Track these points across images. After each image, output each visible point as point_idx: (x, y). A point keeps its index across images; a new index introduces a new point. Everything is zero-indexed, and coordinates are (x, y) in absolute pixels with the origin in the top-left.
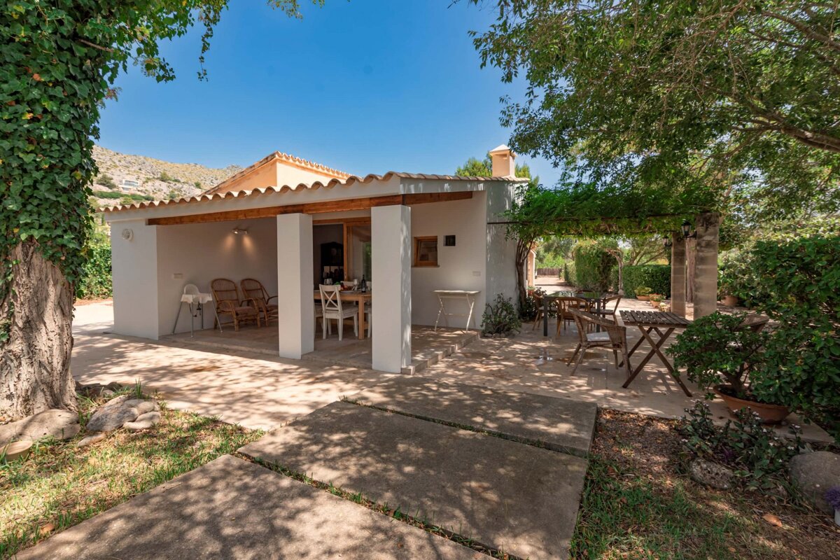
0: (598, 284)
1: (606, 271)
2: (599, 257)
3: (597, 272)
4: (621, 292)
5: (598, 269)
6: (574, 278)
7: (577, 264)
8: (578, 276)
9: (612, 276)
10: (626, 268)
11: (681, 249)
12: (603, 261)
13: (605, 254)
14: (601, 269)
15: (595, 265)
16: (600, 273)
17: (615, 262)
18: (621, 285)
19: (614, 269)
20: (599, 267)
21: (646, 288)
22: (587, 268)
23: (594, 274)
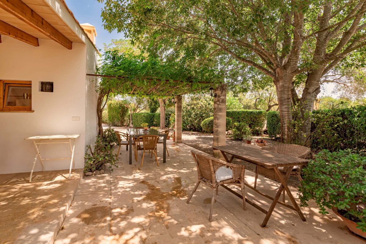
0: (119, 122)
1: (123, 115)
2: (120, 108)
4: (131, 125)
7: (109, 112)
8: (109, 118)
10: (135, 114)
11: (180, 104)
12: (122, 111)
15: (118, 113)
16: (121, 116)
18: (131, 122)
20: (120, 114)
21: (146, 124)
22: (115, 114)
23: (118, 117)
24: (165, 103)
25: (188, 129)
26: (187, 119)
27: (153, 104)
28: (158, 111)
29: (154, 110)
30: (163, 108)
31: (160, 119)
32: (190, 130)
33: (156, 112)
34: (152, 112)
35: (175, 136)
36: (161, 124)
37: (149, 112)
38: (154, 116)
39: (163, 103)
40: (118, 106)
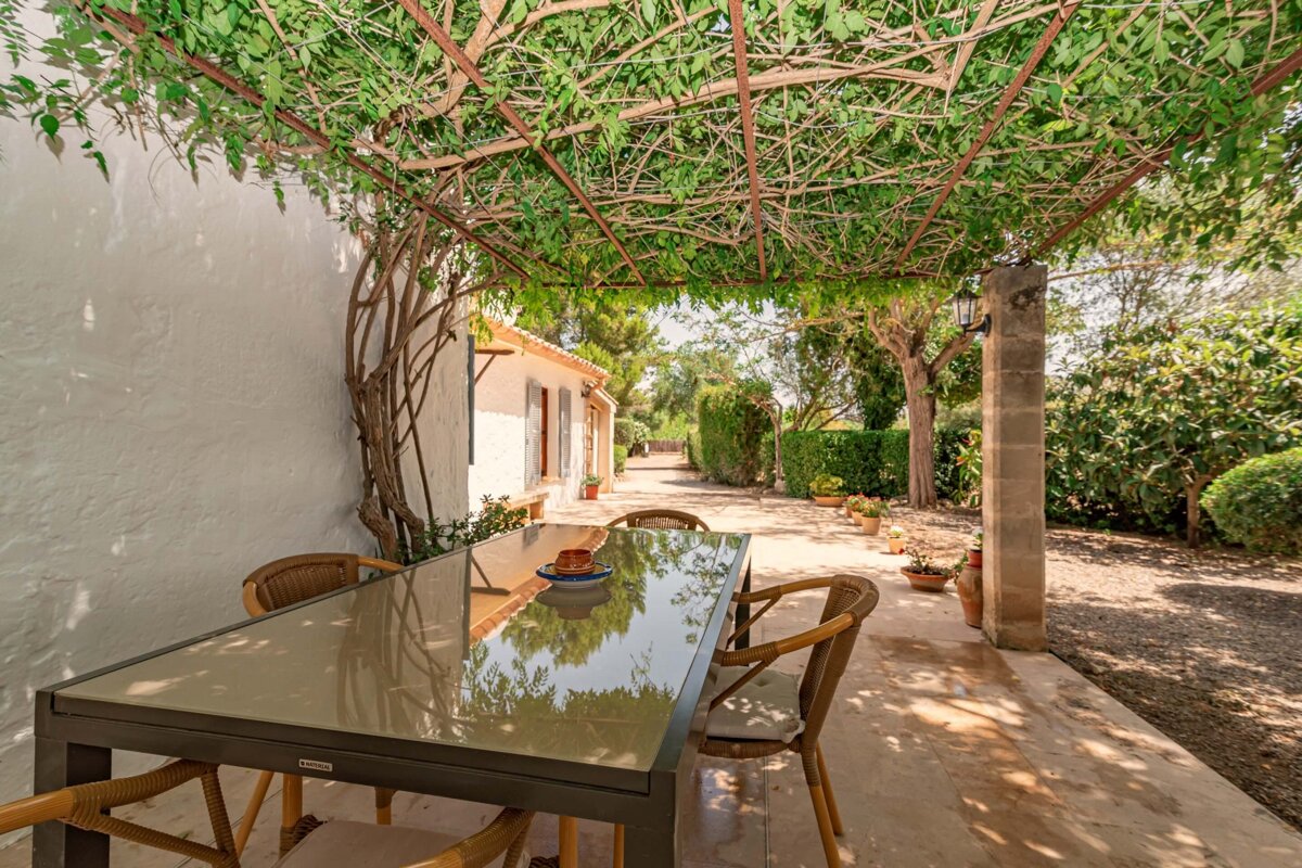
0: (738, 468)
1: (752, 442)
2: (738, 414)
3: (735, 445)
4: (779, 484)
5: (739, 440)
6: (699, 457)
7: (702, 430)
8: (705, 452)
9: (763, 452)
10: (790, 436)
11: (1029, 336)
12: (747, 423)
13: (749, 408)
14: (743, 440)
15: (732, 432)
16: (741, 447)
17: (769, 426)
18: (779, 470)
19: (768, 437)
20: (739, 435)
21: (834, 480)
22: (719, 436)
23: (732, 448)
24: (932, 378)
25: (1076, 514)
26: (1075, 461)
27: (876, 389)
28: (903, 422)
29: (880, 417)
30: (926, 404)
31: (906, 457)
32: (1092, 518)
33: (894, 427)
34: (873, 427)
35: (979, 583)
36: (912, 484)
37: (859, 427)
38: (879, 444)
39: (923, 378)
40: (732, 405)
